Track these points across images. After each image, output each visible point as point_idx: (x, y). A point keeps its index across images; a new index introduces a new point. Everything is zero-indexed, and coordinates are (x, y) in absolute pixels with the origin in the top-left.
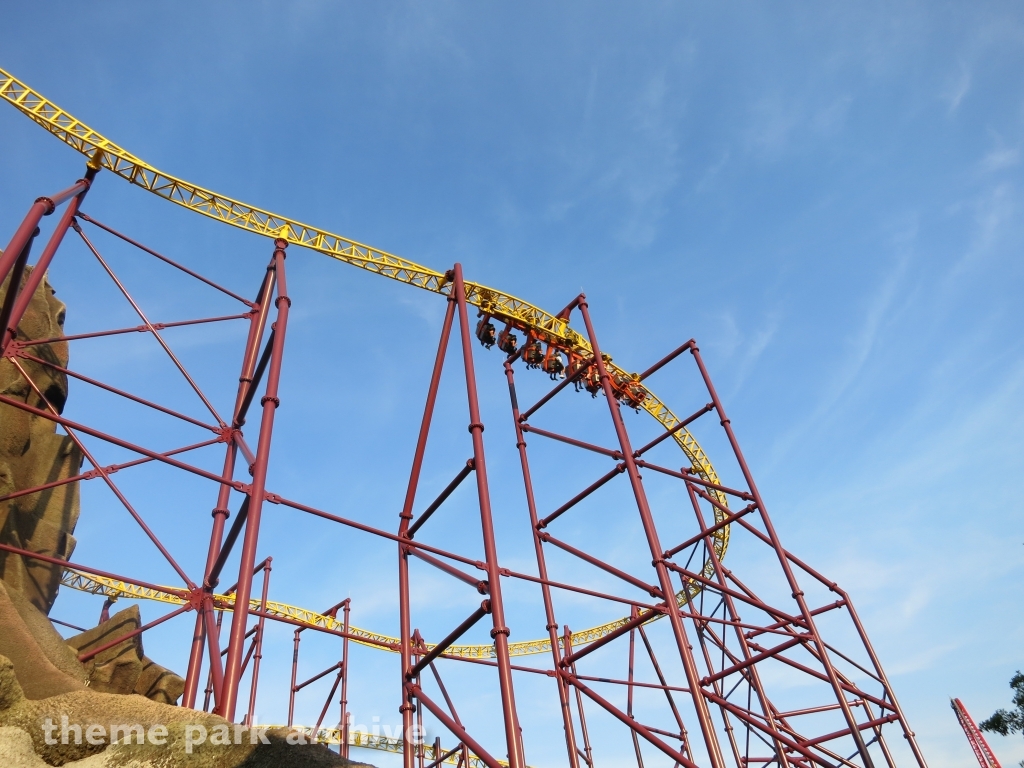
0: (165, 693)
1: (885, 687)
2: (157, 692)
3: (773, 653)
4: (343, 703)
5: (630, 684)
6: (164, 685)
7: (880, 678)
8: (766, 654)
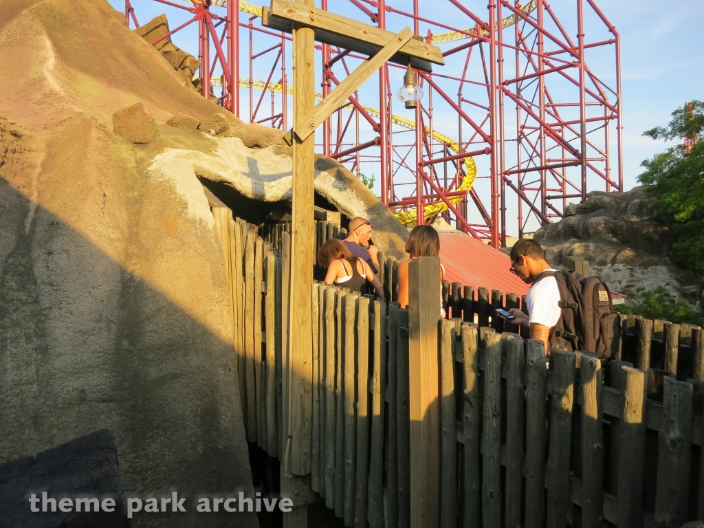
0: (189, 68)
1: (618, 99)
2: (185, 67)
3: (558, 70)
4: (283, 69)
5: (463, 80)
6: (188, 63)
7: (617, 94)
8: (554, 69)
